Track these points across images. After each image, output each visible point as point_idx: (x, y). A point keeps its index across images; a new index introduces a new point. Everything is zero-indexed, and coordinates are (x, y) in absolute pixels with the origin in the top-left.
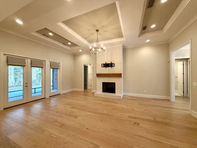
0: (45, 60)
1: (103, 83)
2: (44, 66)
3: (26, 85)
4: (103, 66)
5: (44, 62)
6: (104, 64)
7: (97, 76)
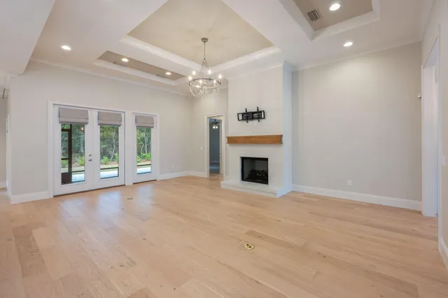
0: (124, 111)
1: (243, 159)
2: (123, 122)
3: (91, 158)
4: (241, 117)
5: (123, 115)
6: (243, 114)
7: (228, 143)
